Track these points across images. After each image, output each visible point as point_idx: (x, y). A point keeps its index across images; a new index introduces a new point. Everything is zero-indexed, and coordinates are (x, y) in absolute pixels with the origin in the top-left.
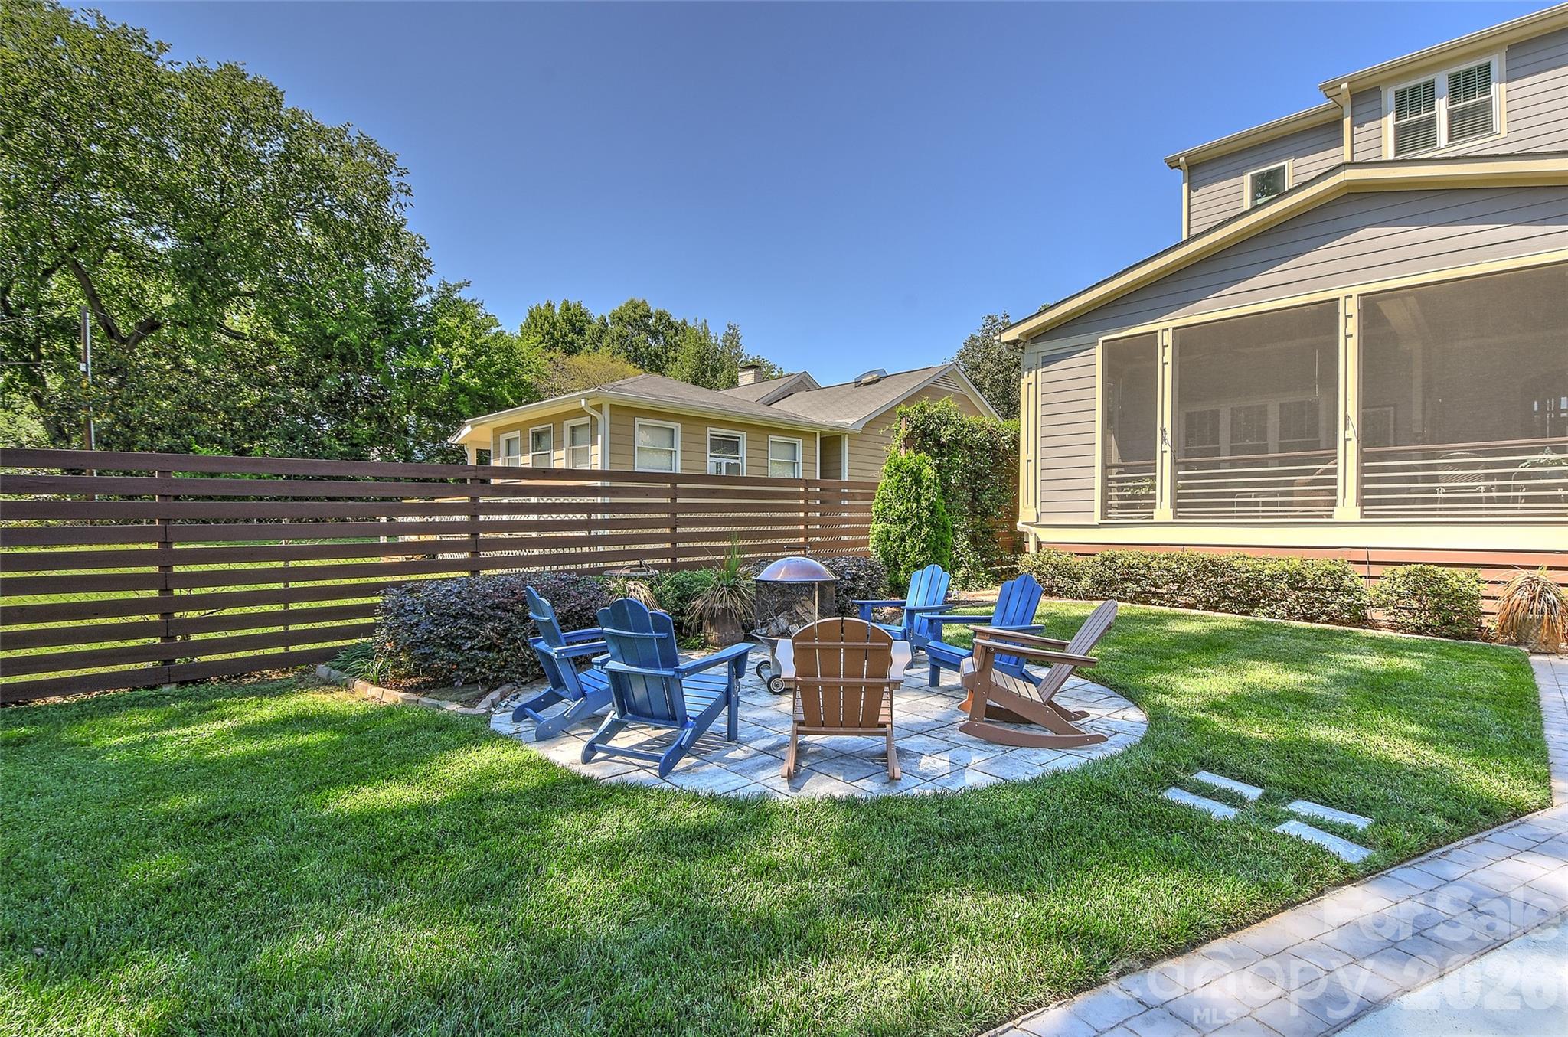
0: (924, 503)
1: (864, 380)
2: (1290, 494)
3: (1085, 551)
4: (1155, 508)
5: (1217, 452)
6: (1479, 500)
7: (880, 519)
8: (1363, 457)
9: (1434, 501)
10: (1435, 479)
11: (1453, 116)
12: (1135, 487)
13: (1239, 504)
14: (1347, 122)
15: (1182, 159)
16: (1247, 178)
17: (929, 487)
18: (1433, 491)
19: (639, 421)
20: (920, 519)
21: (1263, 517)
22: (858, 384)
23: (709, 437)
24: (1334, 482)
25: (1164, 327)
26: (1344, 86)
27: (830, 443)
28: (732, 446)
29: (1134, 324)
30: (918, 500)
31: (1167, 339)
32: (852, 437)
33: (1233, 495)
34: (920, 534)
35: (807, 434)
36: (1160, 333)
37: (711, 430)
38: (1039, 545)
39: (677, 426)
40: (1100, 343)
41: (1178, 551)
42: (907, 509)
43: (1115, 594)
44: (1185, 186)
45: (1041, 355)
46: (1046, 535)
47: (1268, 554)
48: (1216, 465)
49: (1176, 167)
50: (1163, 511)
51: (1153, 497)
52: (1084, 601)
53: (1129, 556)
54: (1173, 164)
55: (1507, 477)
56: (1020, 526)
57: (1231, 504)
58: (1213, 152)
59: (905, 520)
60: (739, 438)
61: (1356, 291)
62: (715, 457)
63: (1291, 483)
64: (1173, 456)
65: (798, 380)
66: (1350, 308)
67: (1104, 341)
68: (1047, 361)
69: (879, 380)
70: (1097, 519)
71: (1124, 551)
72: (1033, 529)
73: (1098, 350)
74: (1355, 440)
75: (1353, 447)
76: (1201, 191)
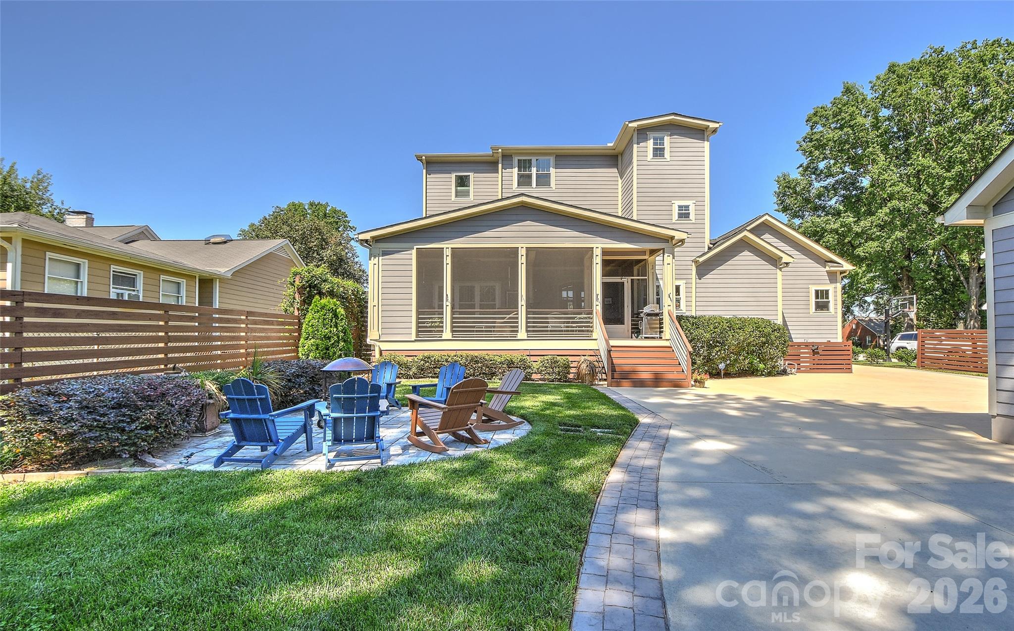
0: (340, 328)
1: (212, 240)
2: (494, 327)
3: (410, 353)
4: (443, 332)
5: (473, 307)
6: (562, 331)
7: (310, 337)
8: (527, 313)
9: (547, 331)
10: (548, 323)
11: (538, 176)
12: (432, 322)
13: (477, 331)
14: (500, 166)
15: (424, 158)
16: (453, 176)
17: (342, 319)
18: (547, 327)
19: (49, 255)
20: (338, 337)
21: (495, 337)
22: (207, 242)
23: (112, 273)
24: (517, 322)
25: (447, 246)
26: (500, 150)
27: (206, 283)
28: (130, 281)
29: (432, 242)
30: (336, 326)
31: (448, 253)
32: (223, 280)
33: (474, 327)
34: (338, 346)
35: (189, 276)
36: (445, 249)
37: (113, 268)
38: (381, 352)
39: (85, 264)
40: (415, 249)
41: (459, 353)
42: (331, 332)
43: (430, 375)
44: (424, 171)
45: (381, 250)
46: (384, 346)
47: (499, 353)
48: (474, 313)
49: (420, 160)
50: (447, 334)
51: (442, 327)
52: (414, 379)
53: (436, 355)
54: (419, 158)
55: (568, 323)
56: (368, 341)
57: (473, 331)
58: (439, 158)
59: (329, 338)
60: (136, 275)
61: (525, 246)
62: (117, 288)
63: (495, 323)
64: (453, 308)
65: (140, 231)
66: (522, 252)
67: (417, 248)
68: (385, 253)
69: (225, 242)
70: (413, 338)
71: (432, 353)
72: (378, 343)
73: (414, 252)
74: (525, 306)
75: (524, 308)
76: (432, 176)
